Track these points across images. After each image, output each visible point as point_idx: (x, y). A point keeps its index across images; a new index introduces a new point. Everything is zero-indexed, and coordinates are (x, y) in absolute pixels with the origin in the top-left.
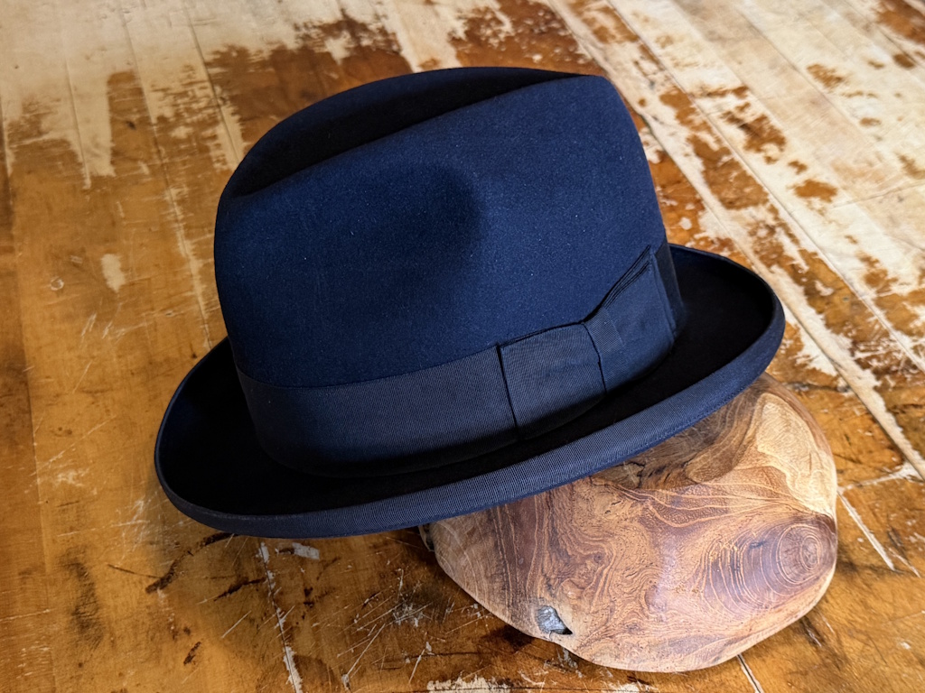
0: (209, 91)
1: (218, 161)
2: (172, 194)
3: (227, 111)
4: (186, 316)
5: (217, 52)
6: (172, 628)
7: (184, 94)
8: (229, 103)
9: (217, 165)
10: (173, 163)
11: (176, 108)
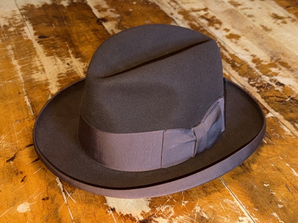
0: (21, 17)
1: (25, 37)
2: (9, 47)
3: (27, 23)
4: (16, 82)
5: (24, 6)
6: (16, 172)
7: (12, 18)
8: (28, 20)
9: (25, 38)
10: (9, 38)
11: (9, 23)
